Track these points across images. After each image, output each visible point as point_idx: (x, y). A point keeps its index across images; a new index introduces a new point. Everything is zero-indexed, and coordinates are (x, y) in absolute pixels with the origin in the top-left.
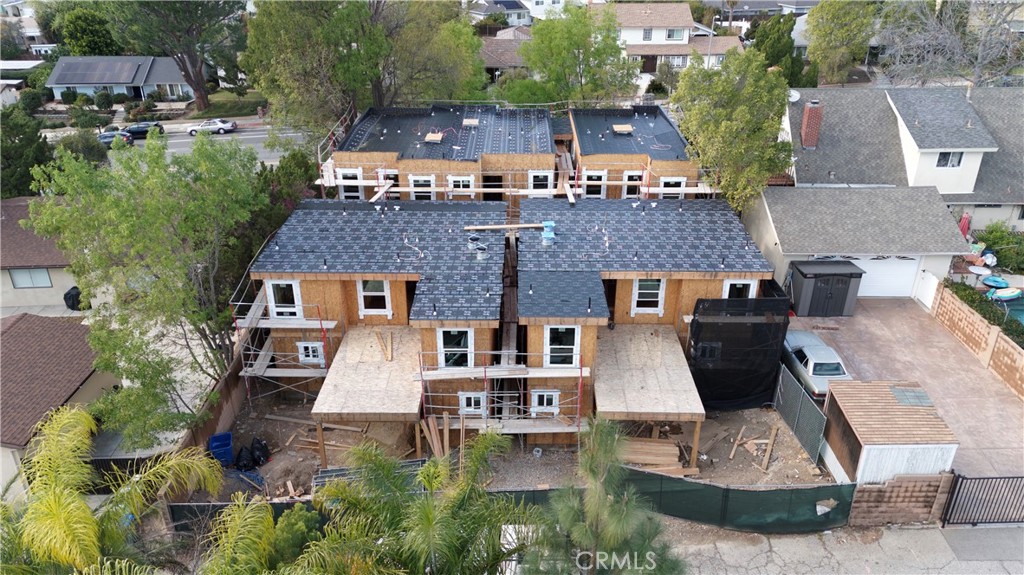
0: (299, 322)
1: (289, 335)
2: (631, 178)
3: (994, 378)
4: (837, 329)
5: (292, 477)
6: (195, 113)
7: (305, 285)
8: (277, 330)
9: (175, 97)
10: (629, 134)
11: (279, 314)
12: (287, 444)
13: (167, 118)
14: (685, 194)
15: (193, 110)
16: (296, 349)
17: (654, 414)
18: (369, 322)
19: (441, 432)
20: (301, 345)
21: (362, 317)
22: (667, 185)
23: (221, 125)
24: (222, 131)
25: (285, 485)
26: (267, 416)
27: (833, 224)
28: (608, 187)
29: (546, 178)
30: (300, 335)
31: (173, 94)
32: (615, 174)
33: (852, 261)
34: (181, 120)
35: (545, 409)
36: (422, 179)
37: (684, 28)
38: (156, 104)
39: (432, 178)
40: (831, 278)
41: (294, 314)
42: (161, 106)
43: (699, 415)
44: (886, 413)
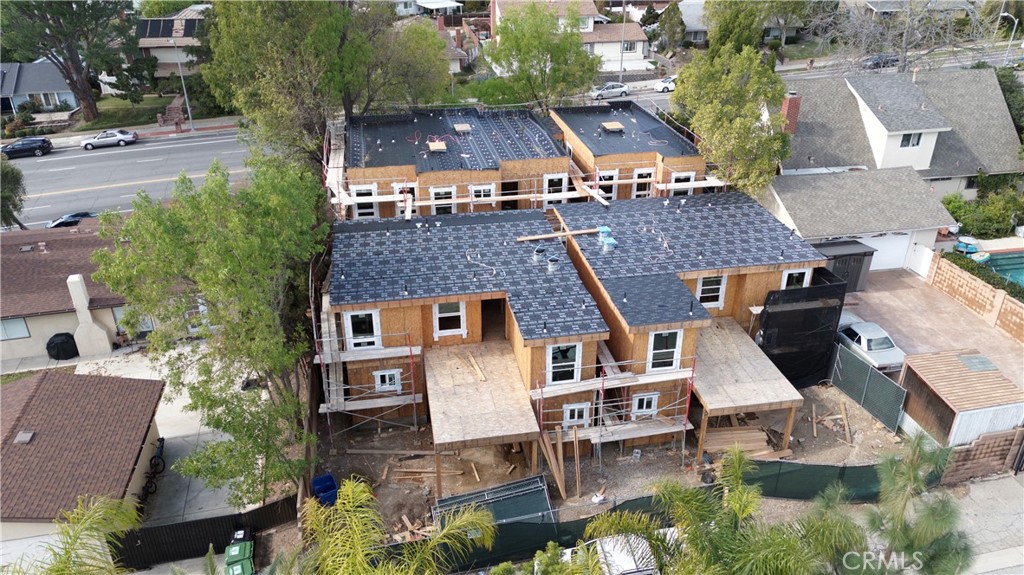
0: (378, 352)
1: (365, 365)
2: (640, 176)
3: (1003, 336)
4: (857, 304)
5: (405, 510)
6: (82, 123)
7: (385, 313)
8: (353, 362)
9: (51, 107)
10: (620, 132)
11: (356, 345)
12: (384, 477)
13: (52, 132)
14: (694, 189)
15: (78, 120)
16: (372, 378)
17: (759, 405)
18: (445, 343)
19: (554, 446)
20: (377, 374)
21: (436, 339)
22: (678, 180)
23: (120, 136)
24: (122, 143)
25: (401, 521)
26: (349, 451)
27: (838, 208)
28: (619, 186)
29: (560, 180)
30: (378, 364)
31: (48, 104)
32: (626, 173)
33: (858, 240)
34: (68, 133)
35: (645, 411)
36: (442, 190)
37: (589, 16)
38: (34, 116)
39: (453, 190)
40: (848, 258)
41: (372, 343)
42: (39, 118)
43: (798, 401)
44: (963, 380)
